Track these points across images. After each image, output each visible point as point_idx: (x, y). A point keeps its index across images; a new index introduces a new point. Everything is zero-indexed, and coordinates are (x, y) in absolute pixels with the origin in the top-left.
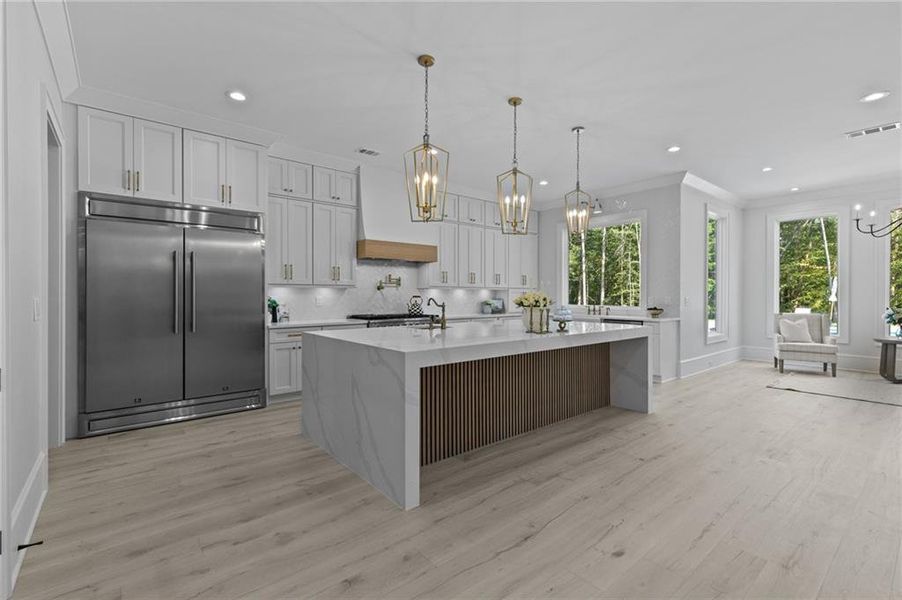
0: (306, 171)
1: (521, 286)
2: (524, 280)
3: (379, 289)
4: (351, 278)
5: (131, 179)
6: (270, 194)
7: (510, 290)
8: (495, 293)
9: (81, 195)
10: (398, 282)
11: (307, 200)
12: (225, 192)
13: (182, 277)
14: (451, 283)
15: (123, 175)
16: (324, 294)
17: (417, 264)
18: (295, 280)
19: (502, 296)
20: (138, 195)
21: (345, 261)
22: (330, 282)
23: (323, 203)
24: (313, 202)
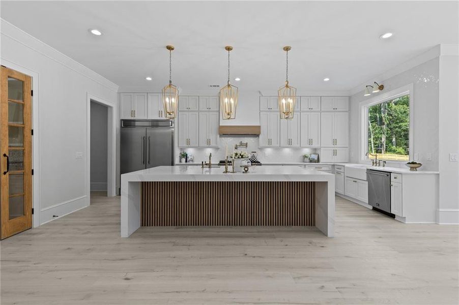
0: (196, 99)
1: (333, 146)
2: (335, 142)
3: (235, 149)
4: (216, 144)
5: (133, 113)
7: (322, 148)
8: (315, 151)
9: (121, 121)
11: (196, 111)
12: (160, 113)
14: (275, 145)
17: (255, 135)
18: (191, 145)
19: (318, 152)
21: (214, 137)
22: (206, 145)
23: (203, 111)
24: (199, 111)
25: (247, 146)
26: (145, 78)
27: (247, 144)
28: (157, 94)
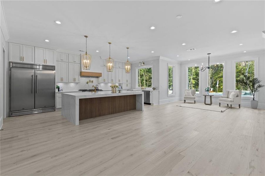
0: (67, 55)
2: (127, 81)
3: (87, 83)
4: (79, 81)
5: (22, 58)
6: (57, 61)
7: (123, 84)
8: (120, 84)
9: (10, 63)
10: (92, 82)
11: (67, 62)
12: (45, 61)
13: (34, 80)
14: (106, 81)
15: (20, 58)
16: (72, 85)
17: (98, 77)
18: (64, 81)
20: (23, 62)
21: (77, 77)
22: (73, 82)
23: (71, 63)
24: (69, 62)
25: (93, 82)
26: (44, 40)
27: (93, 81)
28: (43, 49)
